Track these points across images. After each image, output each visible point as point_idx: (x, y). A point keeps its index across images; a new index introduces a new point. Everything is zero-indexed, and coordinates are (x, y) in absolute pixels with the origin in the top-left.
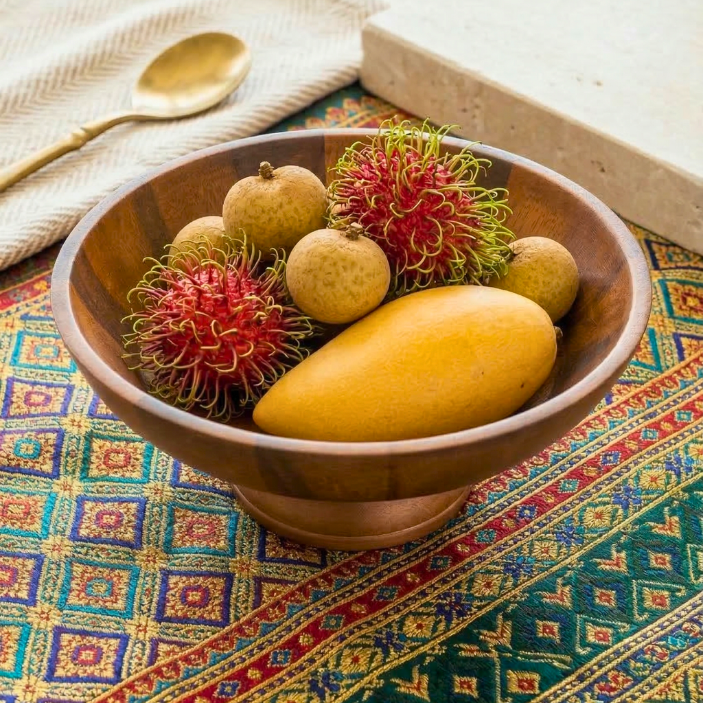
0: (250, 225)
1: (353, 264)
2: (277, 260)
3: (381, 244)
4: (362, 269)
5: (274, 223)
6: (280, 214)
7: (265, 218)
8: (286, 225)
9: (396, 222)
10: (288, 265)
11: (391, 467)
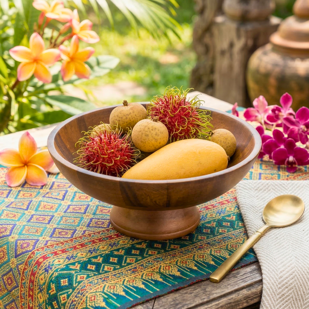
0: (119, 120)
1: (155, 129)
2: (129, 131)
3: (166, 125)
4: (158, 130)
5: (128, 120)
6: (130, 116)
7: (124, 118)
8: (132, 120)
9: (171, 118)
10: (133, 133)
11: (168, 189)
